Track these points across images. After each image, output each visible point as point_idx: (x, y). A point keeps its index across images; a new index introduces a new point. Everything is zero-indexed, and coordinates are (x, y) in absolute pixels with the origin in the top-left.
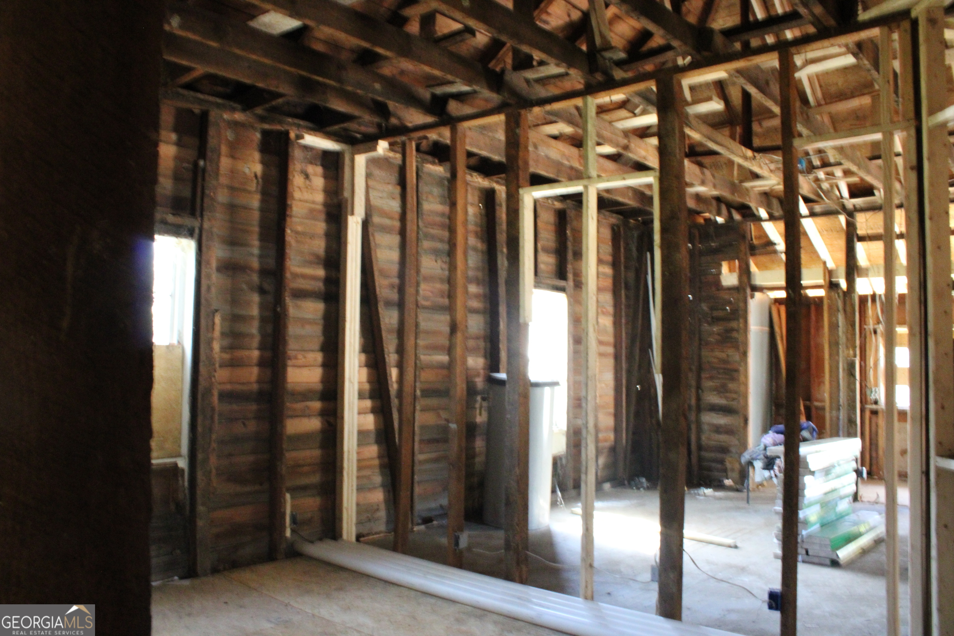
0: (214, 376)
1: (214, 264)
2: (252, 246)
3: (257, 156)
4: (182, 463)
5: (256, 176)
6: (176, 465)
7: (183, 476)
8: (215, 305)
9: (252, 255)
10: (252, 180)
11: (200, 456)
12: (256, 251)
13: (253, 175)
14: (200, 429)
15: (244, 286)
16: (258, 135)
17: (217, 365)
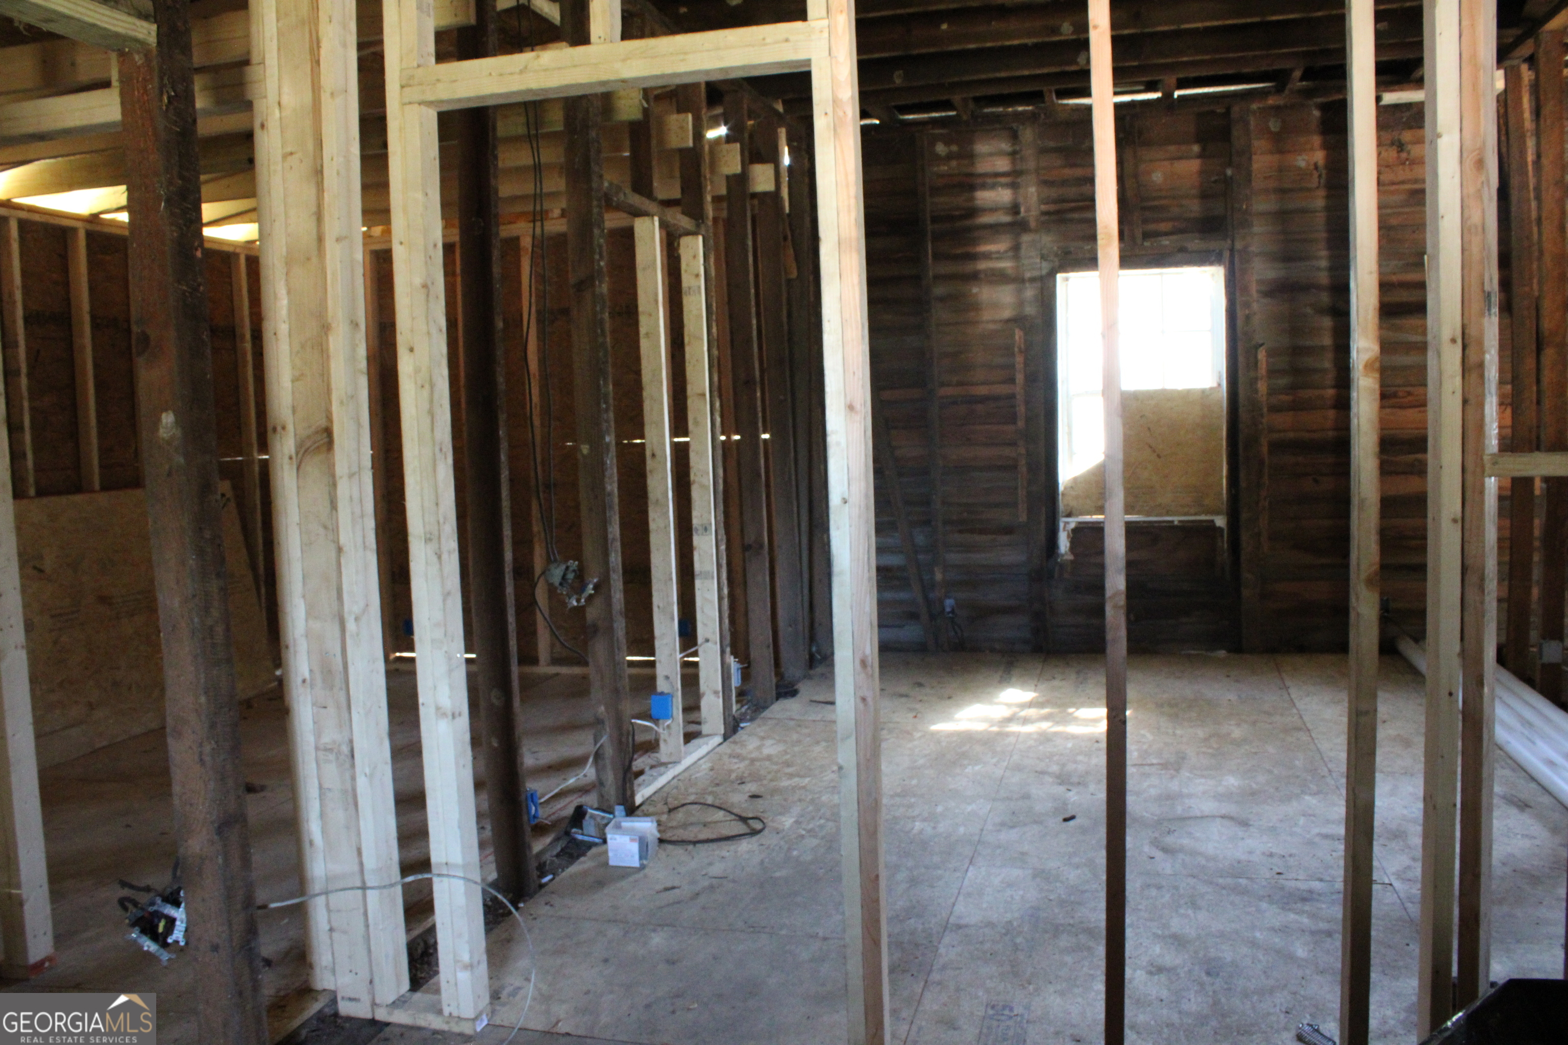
0: (1262, 423)
1: (1254, 288)
2: (1317, 258)
3: (1317, 140)
4: (1220, 522)
5: (1316, 167)
6: (1212, 521)
7: (1222, 536)
8: (1258, 338)
9: (1319, 269)
10: (1311, 175)
11: (1244, 516)
12: (1324, 263)
13: (1312, 167)
14: (1243, 484)
15: (1309, 310)
16: (1316, 113)
17: (1265, 410)
